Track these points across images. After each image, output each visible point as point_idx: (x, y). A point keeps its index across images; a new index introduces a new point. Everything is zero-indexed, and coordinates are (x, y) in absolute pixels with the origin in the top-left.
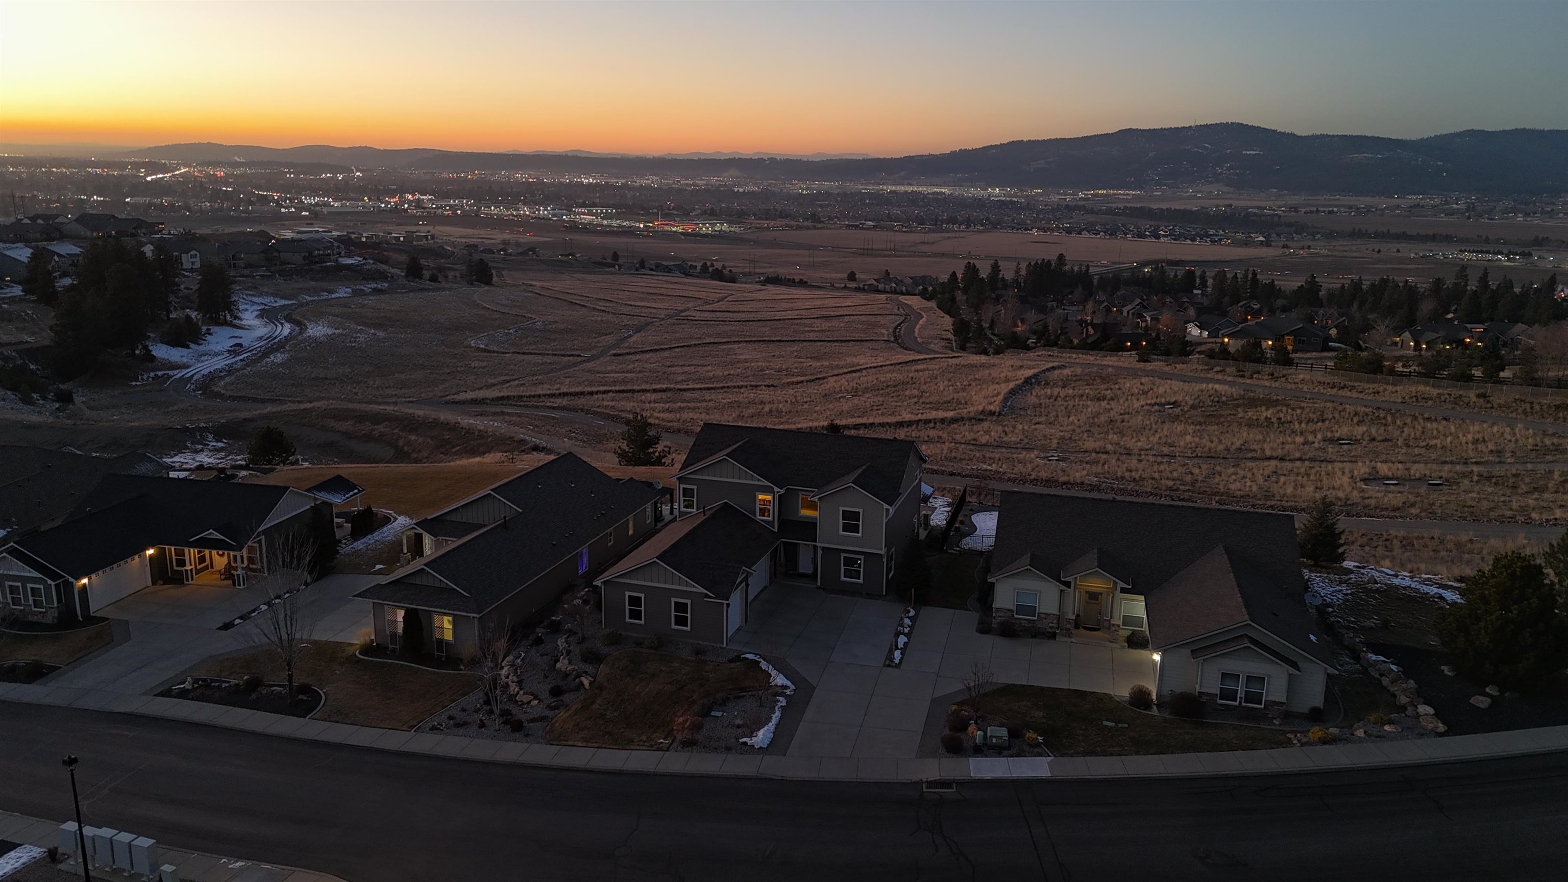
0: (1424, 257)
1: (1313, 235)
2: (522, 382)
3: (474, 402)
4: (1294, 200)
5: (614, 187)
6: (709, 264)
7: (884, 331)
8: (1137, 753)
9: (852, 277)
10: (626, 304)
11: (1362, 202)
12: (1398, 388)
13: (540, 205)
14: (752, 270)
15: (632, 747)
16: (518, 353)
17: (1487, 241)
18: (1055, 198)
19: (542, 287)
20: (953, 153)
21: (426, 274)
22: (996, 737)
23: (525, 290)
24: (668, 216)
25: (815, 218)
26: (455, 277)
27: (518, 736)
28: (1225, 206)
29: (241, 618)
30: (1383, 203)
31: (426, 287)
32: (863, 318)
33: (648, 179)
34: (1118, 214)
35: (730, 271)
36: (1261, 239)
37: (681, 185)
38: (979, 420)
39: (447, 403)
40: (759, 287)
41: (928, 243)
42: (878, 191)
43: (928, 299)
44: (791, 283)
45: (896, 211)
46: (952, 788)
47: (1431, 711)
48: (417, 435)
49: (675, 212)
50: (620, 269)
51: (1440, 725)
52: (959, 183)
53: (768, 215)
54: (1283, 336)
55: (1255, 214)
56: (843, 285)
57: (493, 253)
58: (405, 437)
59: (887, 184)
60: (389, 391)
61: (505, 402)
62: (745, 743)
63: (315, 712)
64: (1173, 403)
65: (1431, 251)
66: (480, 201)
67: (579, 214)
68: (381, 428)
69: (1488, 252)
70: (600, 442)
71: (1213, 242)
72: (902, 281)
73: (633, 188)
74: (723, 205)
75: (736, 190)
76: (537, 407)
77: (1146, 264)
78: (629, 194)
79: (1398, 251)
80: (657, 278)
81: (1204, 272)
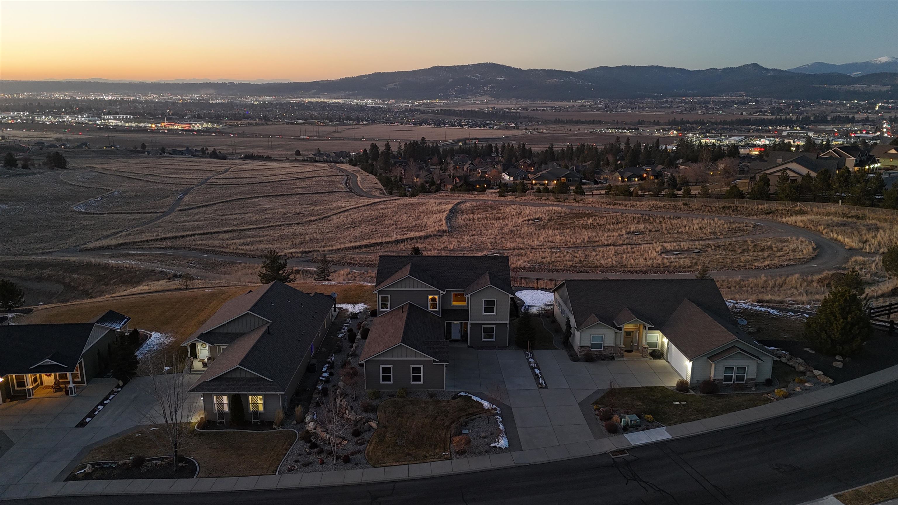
0: (591, 132)
1: (538, 122)
2: (128, 232)
3: (102, 248)
4: (525, 104)
5: (128, 102)
6: (205, 148)
7: (341, 186)
8: (705, 417)
9: (298, 153)
10: (166, 177)
11: (557, 104)
12: (643, 203)
13: (78, 114)
14: (234, 151)
15: (428, 460)
16: (112, 213)
17: (617, 123)
18: (402, 105)
19: (103, 169)
20: (341, 80)
21: (20, 163)
22: (634, 420)
23: (92, 171)
24: (170, 119)
25: (266, 118)
26: (39, 165)
27: (351, 465)
28: (491, 108)
29: (88, 416)
30: (566, 104)
31: (21, 173)
32: (325, 179)
33: (150, 96)
34: (438, 114)
35: (220, 152)
36: (513, 125)
37: (174, 99)
38: (440, 236)
39: (81, 250)
40: (242, 162)
41: (338, 132)
42: (301, 102)
43: (354, 165)
44: (260, 158)
45: (314, 113)
46: (626, 453)
47: (821, 373)
48: (78, 274)
49: (174, 117)
50: (149, 154)
51: (830, 379)
52: (347, 97)
53: (235, 117)
54: (561, 178)
55: (508, 112)
56: (294, 159)
57: (57, 147)
58: (70, 277)
59: (305, 98)
60: (32, 246)
61: (125, 247)
62: (495, 447)
63: (197, 473)
64: (538, 219)
65: (594, 129)
66: (33, 113)
67: (108, 119)
68: (48, 272)
69: (619, 129)
70: (214, 268)
71: (490, 128)
72: (329, 155)
73: (141, 102)
74: (205, 112)
75: (211, 102)
76: (150, 248)
77: (459, 141)
78: (140, 106)
79: (579, 129)
80: (175, 159)
81: (496, 145)
